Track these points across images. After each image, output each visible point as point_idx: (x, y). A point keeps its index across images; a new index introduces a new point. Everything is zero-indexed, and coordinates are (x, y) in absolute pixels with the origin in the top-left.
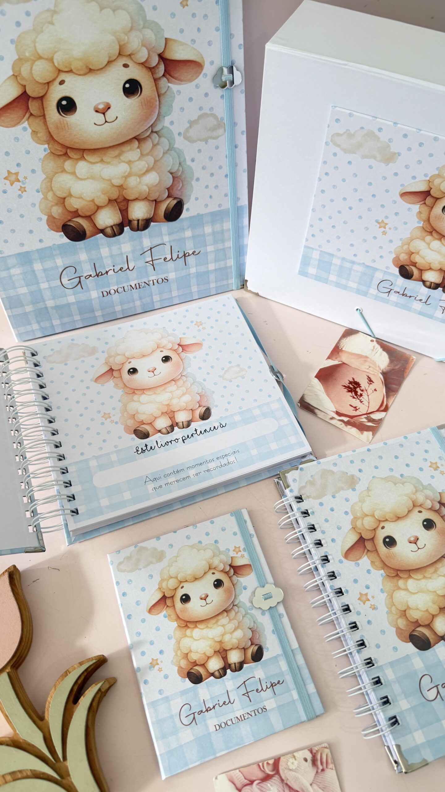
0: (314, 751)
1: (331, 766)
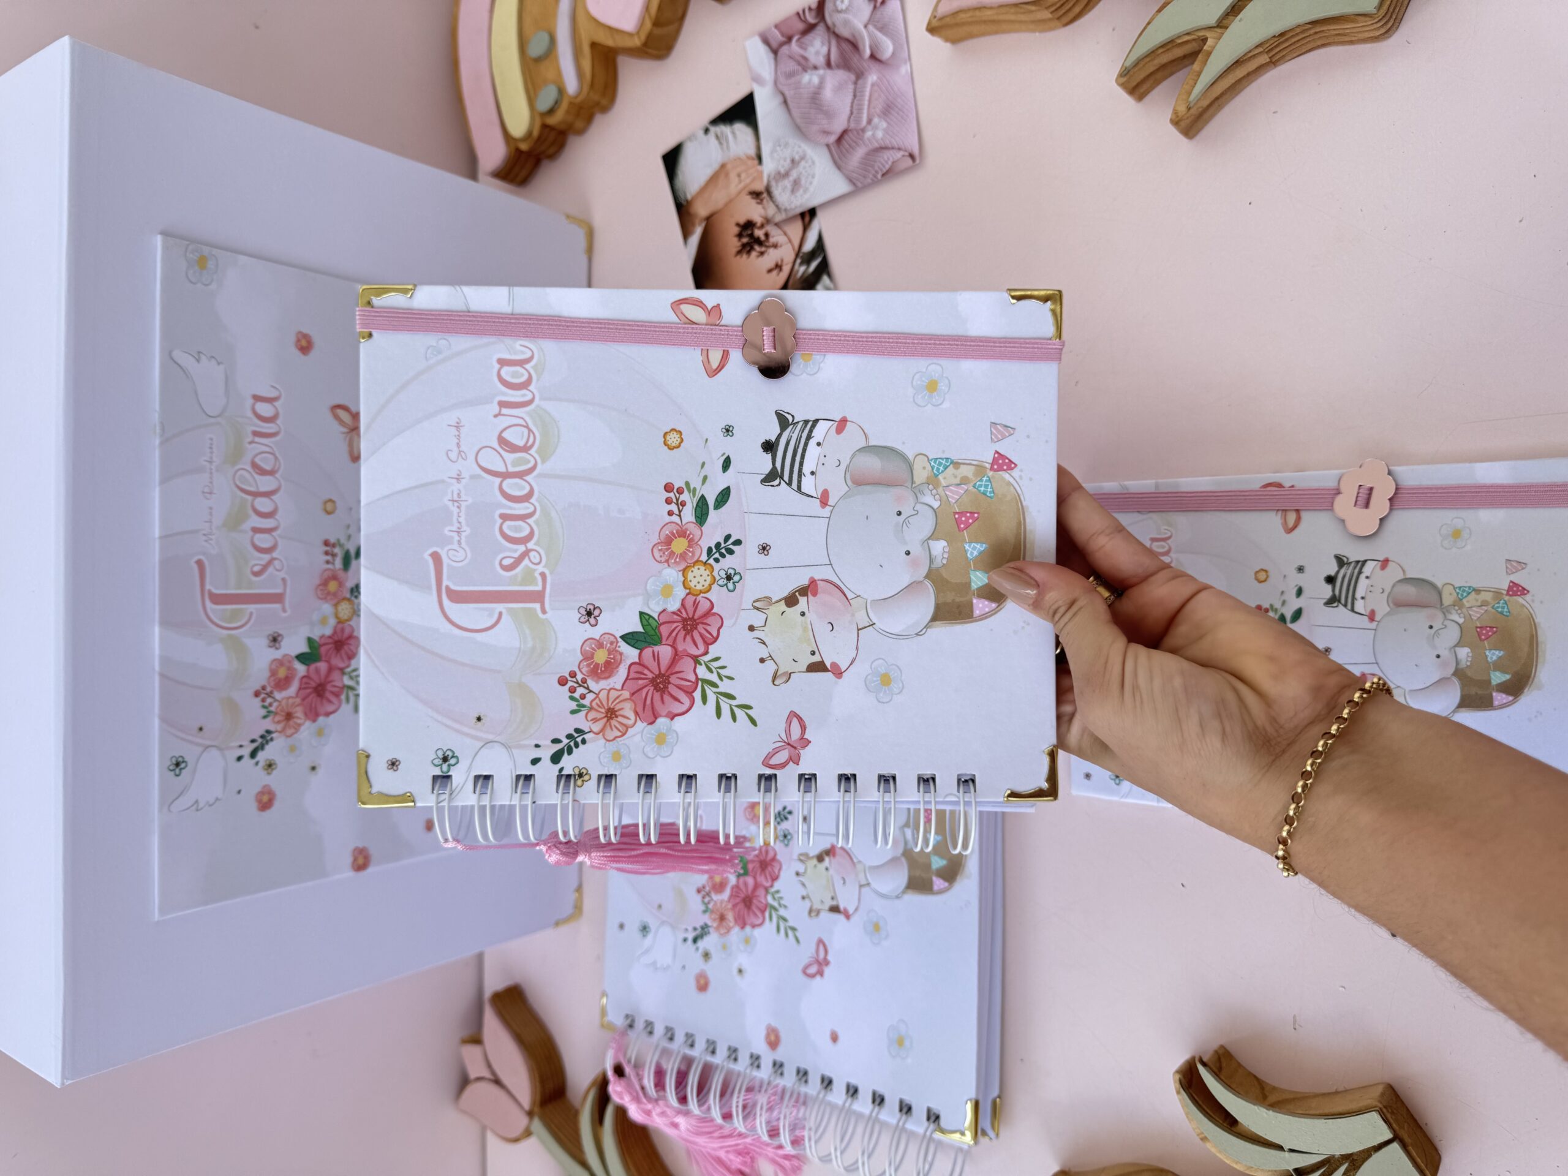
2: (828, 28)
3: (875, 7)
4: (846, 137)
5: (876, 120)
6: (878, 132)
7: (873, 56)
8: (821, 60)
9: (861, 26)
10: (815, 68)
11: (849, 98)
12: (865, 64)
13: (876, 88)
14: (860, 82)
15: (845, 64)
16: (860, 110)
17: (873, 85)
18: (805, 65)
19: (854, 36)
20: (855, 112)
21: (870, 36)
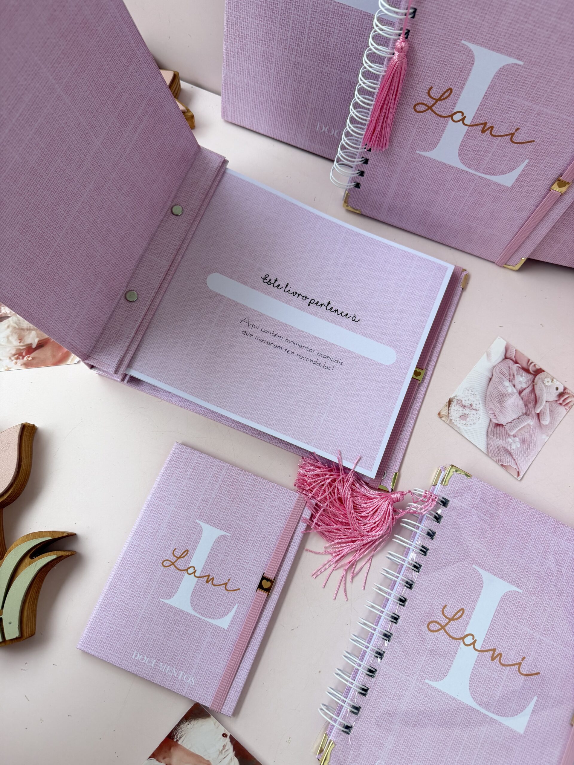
0: (566, 391)
1: (567, 408)
2: (533, 381)
3: (556, 401)
4: (501, 427)
5: (517, 439)
6: (515, 445)
7: (538, 414)
8: (519, 387)
9: (545, 400)
10: (514, 386)
11: (515, 416)
12: (533, 412)
13: (529, 428)
14: (525, 416)
15: (526, 403)
16: (515, 426)
17: (528, 425)
18: (511, 378)
19: (539, 398)
20: (512, 424)
21: (544, 408)
